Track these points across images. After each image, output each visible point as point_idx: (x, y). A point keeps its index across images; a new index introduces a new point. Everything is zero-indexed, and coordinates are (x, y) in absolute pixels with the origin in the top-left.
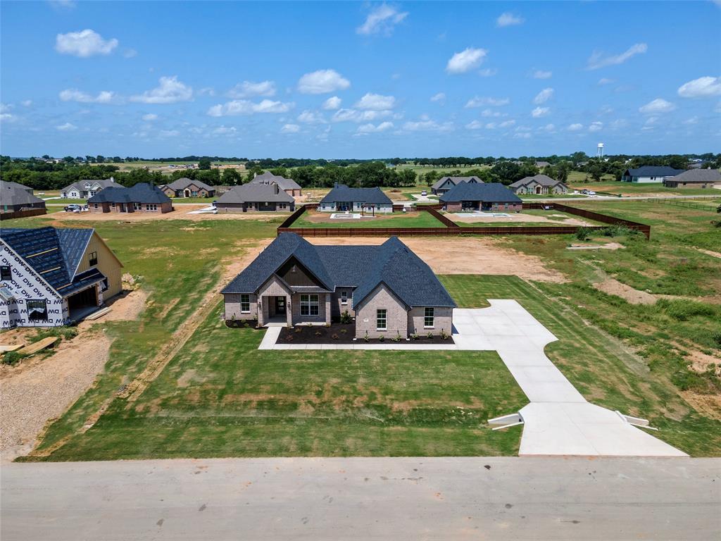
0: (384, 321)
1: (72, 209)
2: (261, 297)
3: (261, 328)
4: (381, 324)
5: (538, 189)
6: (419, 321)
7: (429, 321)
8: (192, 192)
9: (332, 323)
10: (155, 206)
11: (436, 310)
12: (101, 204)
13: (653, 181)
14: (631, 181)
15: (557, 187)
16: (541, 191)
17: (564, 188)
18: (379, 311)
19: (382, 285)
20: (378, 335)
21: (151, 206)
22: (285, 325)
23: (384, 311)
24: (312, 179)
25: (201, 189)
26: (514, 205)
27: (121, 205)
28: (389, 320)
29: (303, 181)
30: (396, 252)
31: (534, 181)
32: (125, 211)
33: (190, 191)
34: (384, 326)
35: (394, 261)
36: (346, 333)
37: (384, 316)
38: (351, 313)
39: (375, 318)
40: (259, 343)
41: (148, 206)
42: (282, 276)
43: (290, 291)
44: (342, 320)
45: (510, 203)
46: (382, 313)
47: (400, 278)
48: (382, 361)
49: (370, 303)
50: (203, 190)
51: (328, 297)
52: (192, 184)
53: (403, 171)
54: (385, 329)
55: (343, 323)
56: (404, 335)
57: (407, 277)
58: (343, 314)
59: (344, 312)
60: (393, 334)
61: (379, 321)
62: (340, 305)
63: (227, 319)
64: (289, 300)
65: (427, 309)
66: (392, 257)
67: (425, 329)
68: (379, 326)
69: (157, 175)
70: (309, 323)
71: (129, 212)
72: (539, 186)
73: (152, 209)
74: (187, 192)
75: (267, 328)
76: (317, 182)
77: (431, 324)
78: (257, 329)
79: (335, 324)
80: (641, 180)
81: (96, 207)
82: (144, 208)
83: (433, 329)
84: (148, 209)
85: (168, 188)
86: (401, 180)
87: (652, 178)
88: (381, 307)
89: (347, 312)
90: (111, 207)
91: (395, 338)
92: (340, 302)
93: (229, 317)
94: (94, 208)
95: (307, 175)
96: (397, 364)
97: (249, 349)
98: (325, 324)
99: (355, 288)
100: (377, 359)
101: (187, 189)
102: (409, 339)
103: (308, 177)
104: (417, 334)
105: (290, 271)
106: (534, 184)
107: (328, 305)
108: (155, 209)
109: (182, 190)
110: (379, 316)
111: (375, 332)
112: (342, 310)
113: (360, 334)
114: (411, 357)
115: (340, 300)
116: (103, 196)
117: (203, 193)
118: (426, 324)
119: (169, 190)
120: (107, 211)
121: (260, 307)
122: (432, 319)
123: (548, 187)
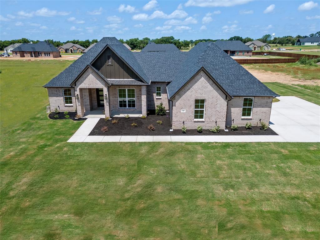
0: (202, 112)
1: (3, 55)
2: (78, 89)
3: (80, 119)
4: (199, 114)
5: (255, 48)
6: (237, 112)
7: (247, 112)
8: (74, 50)
9: (148, 114)
10: (49, 53)
11: (255, 100)
12: (19, 52)
13: (312, 45)
14: (301, 45)
15: (265, 47)
16: (256, 49)
17: (269, 47)
18: (197, 101)
19: (202, 73)
20: (196, 126)
21: (47, 53)
22: (103, 116)
23: (203, 101)
24: (137, 45)
25: (78, 48)
26: (248, 53)
27: (31, 53)
28: (207, 110)
29: (132, 46)
30: (209, 47)
31: (253, 43)
32: (33, 57)
33: (73, 50)
34: (202, 117)
35: (208, 54)
36: (162, 124)
37: (202, 107)
38: (166, 106)
39: (193, 109)
40: (72, 134)
41: (45, 53)
42: (98, 69)
43: (106, 84)
44: (157, 112)
45: (245, 51)
46: (199, 103)
47: (216, 69)
48: (208, 157)
49: (188, 93)
50: (80, 49)
51: (144, 90)
52: (74, 46)
53: (183, 41)
54: (203, 120)
55: (158, 114)
56: (223, 126)
57: (222, 68)
58: (157, 106)
59: (159, 105)
60: (210, 125)
61: (196, 112)
62: (155, 99)
63: (52, 111)
64: (105, 92)
65: (245, 100)
66: (205, 51)
67: (242, 119)
68: (196, 117)
69: (58, 43)
70: (126, 115)
71: (35, 57)
72: (255, 46)
73: (47, 55)
74: (71, 50)
75: (86, 119)
76: (139, 47)
77: (249, 115)
78: (76, 120)
79: (150, 116)
80: (306, 44)
81: (16, 54)
82: (43, 55)
83: (251, 119)
84: (45, 55)
85: (61, 48)
86: (182, 45)
87: (312, 43)
88: (200, 97)
89: (162, 104)
90: (25, 54)
91: (214, 129)
92: (155, 96)
93: (53, 109)
94: (15, 54)
95: (134, 43)
96: (227, 162)
97: (57, 141)
98: (141, 116)
99: (169, 83)
100: (201, 154)
101: (71, 49)
102: (227, 130)
103: (135, 44)
104: (235, 125)
105: (107, 64)
106: (253, 45)
107: (144, 98)
108: (49, 55)
109: (69, 49)
110: (196, 107)
111: (192, 124)
112: (157, 103)
113: (176, 124)
114: (240, 152)
115: (155, 95)
116: (20, 48)
117: (80, 50)
118: (244, 115)
119: (62, 49)
120: (22, 56)
121: (78, 99)
122: (250, 110)
123: (260, 47)
